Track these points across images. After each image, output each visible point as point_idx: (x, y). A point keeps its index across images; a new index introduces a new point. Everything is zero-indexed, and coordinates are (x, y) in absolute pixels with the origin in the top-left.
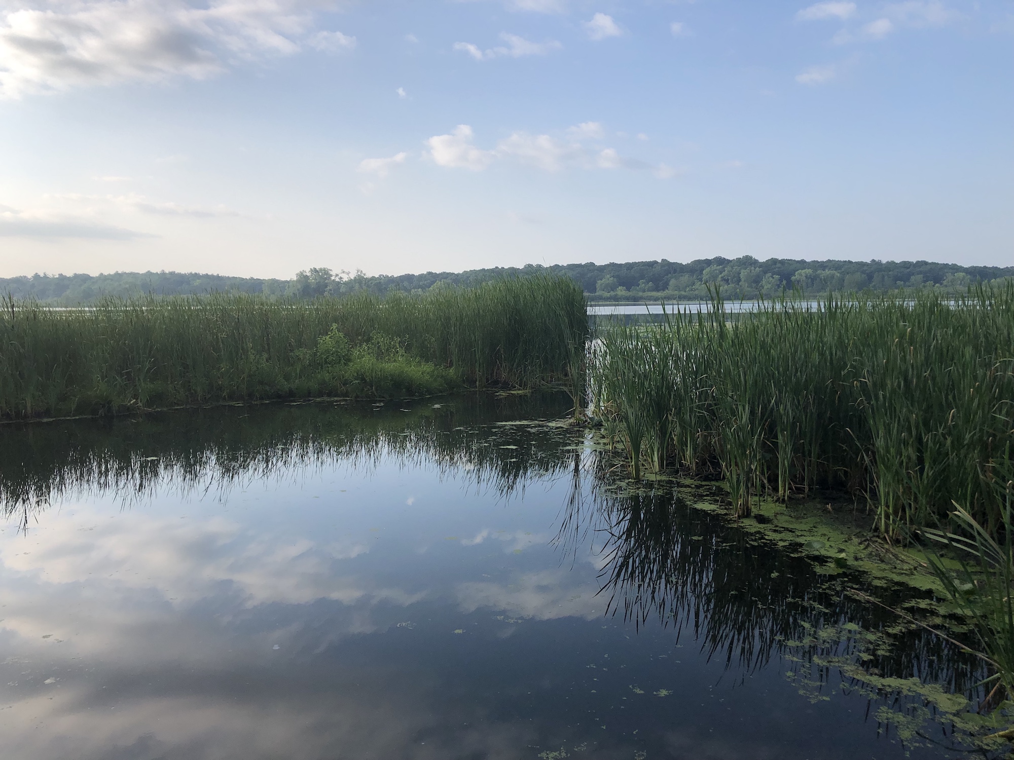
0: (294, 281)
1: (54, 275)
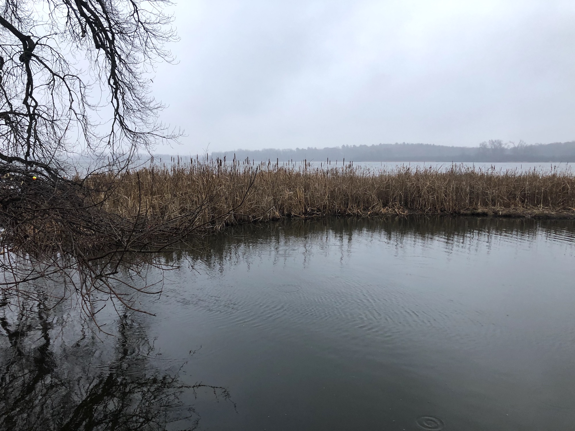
0: (478, 148)
1: (351, 146)
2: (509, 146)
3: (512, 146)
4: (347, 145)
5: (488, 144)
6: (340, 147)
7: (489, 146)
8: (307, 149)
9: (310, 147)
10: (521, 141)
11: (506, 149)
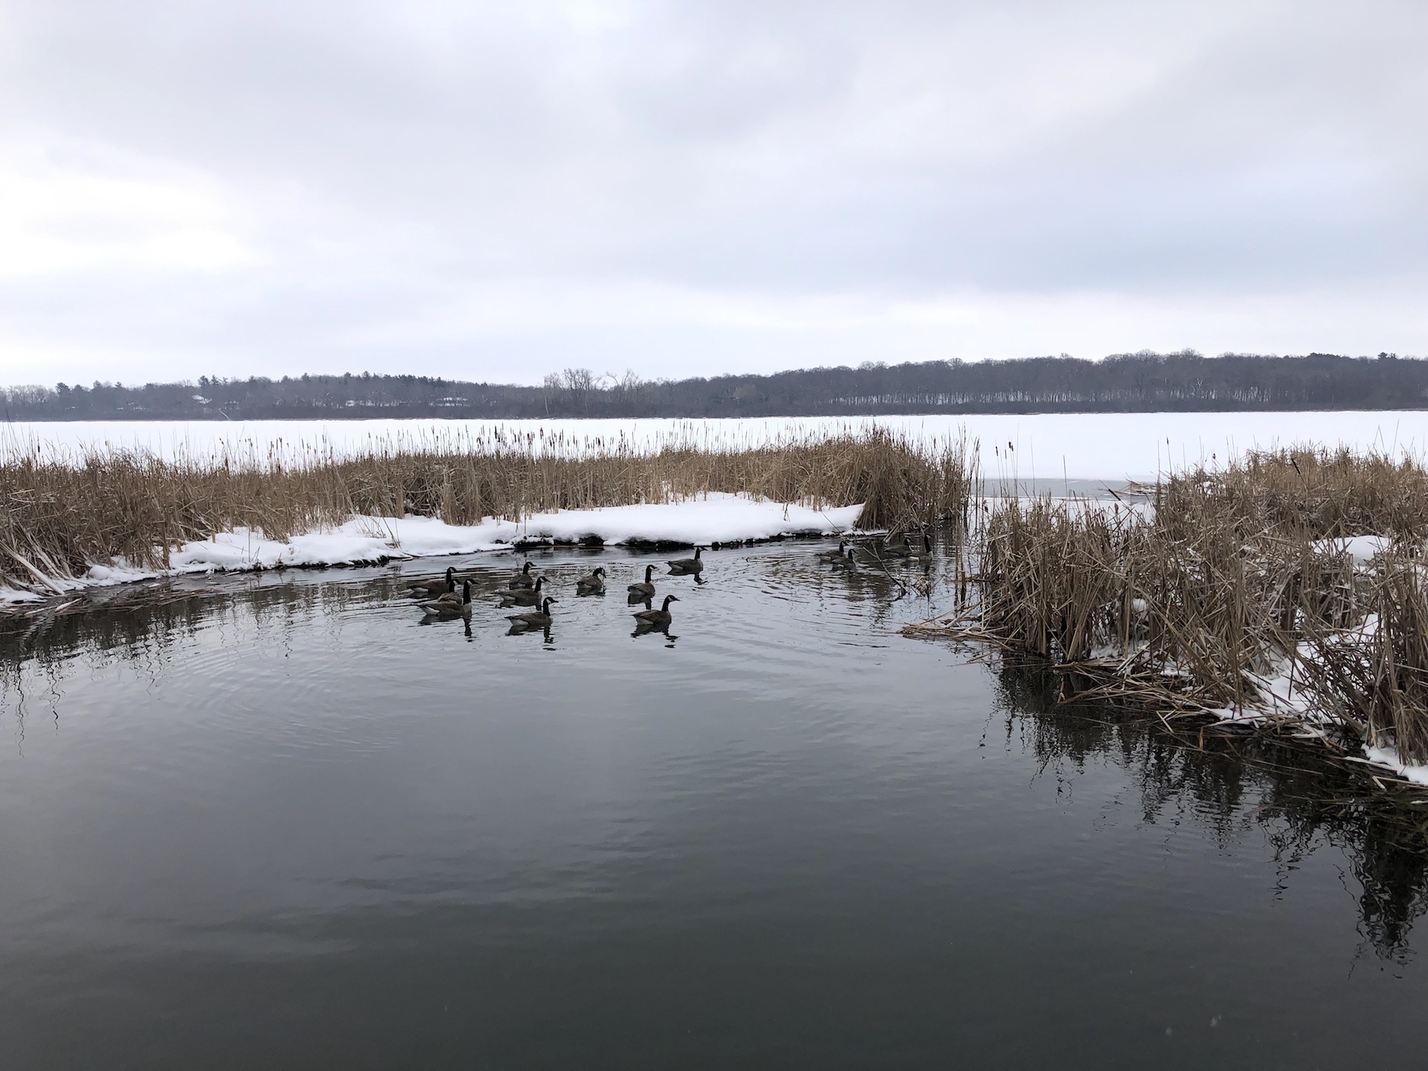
0: (541, 388)
2: (605, 382)
3: (610, 384)
4: (214, 377)
5: (562, 378)
6: (196, 383)
7: (565, 384)
8: (91, 387)
9: (102, 382)
10: (628, 373)
11: (601, 390)
